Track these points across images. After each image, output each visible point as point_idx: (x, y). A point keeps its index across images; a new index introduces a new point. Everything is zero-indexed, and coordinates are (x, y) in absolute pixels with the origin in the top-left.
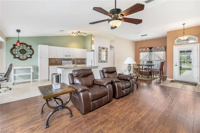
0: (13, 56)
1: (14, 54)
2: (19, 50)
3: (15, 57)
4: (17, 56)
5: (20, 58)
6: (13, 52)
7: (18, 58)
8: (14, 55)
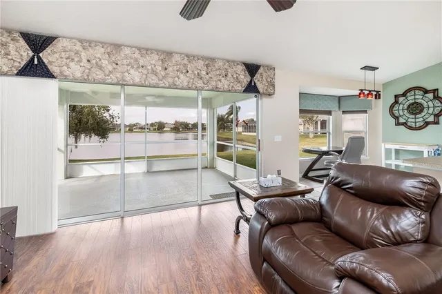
0: (393, 121)
1: (396, 115)
2: (406, 107)
3: (398, 124)
4: (402, 120)
5: (409, 124)
6: (394, 112)
7: (405, 124)
8: (397, 118)
